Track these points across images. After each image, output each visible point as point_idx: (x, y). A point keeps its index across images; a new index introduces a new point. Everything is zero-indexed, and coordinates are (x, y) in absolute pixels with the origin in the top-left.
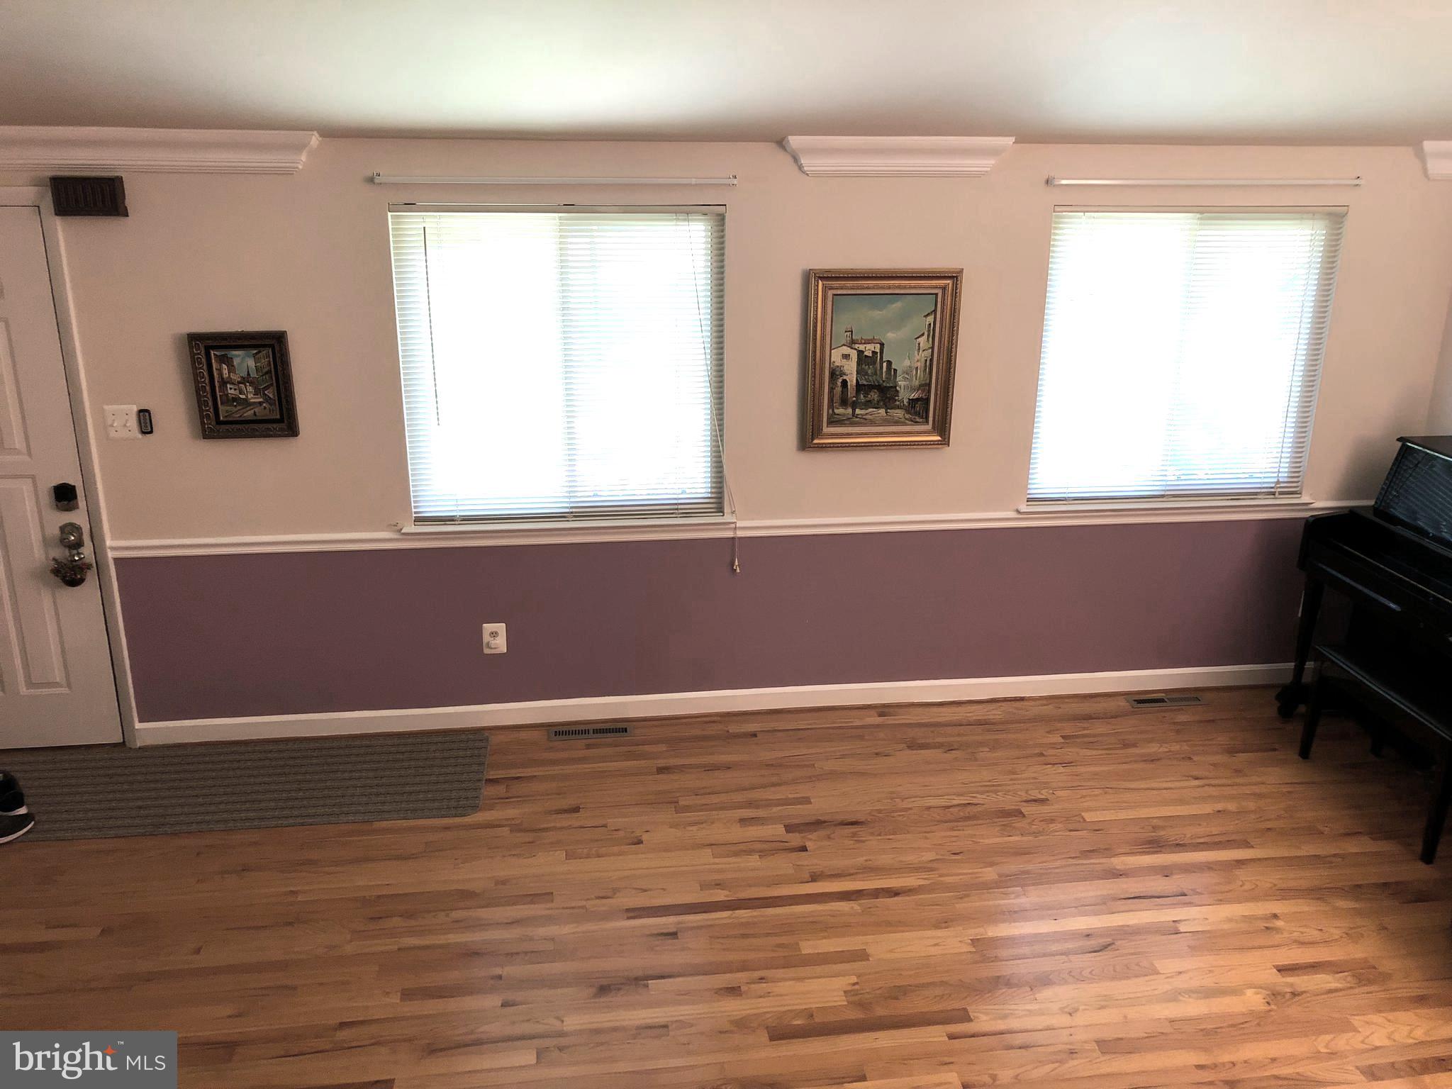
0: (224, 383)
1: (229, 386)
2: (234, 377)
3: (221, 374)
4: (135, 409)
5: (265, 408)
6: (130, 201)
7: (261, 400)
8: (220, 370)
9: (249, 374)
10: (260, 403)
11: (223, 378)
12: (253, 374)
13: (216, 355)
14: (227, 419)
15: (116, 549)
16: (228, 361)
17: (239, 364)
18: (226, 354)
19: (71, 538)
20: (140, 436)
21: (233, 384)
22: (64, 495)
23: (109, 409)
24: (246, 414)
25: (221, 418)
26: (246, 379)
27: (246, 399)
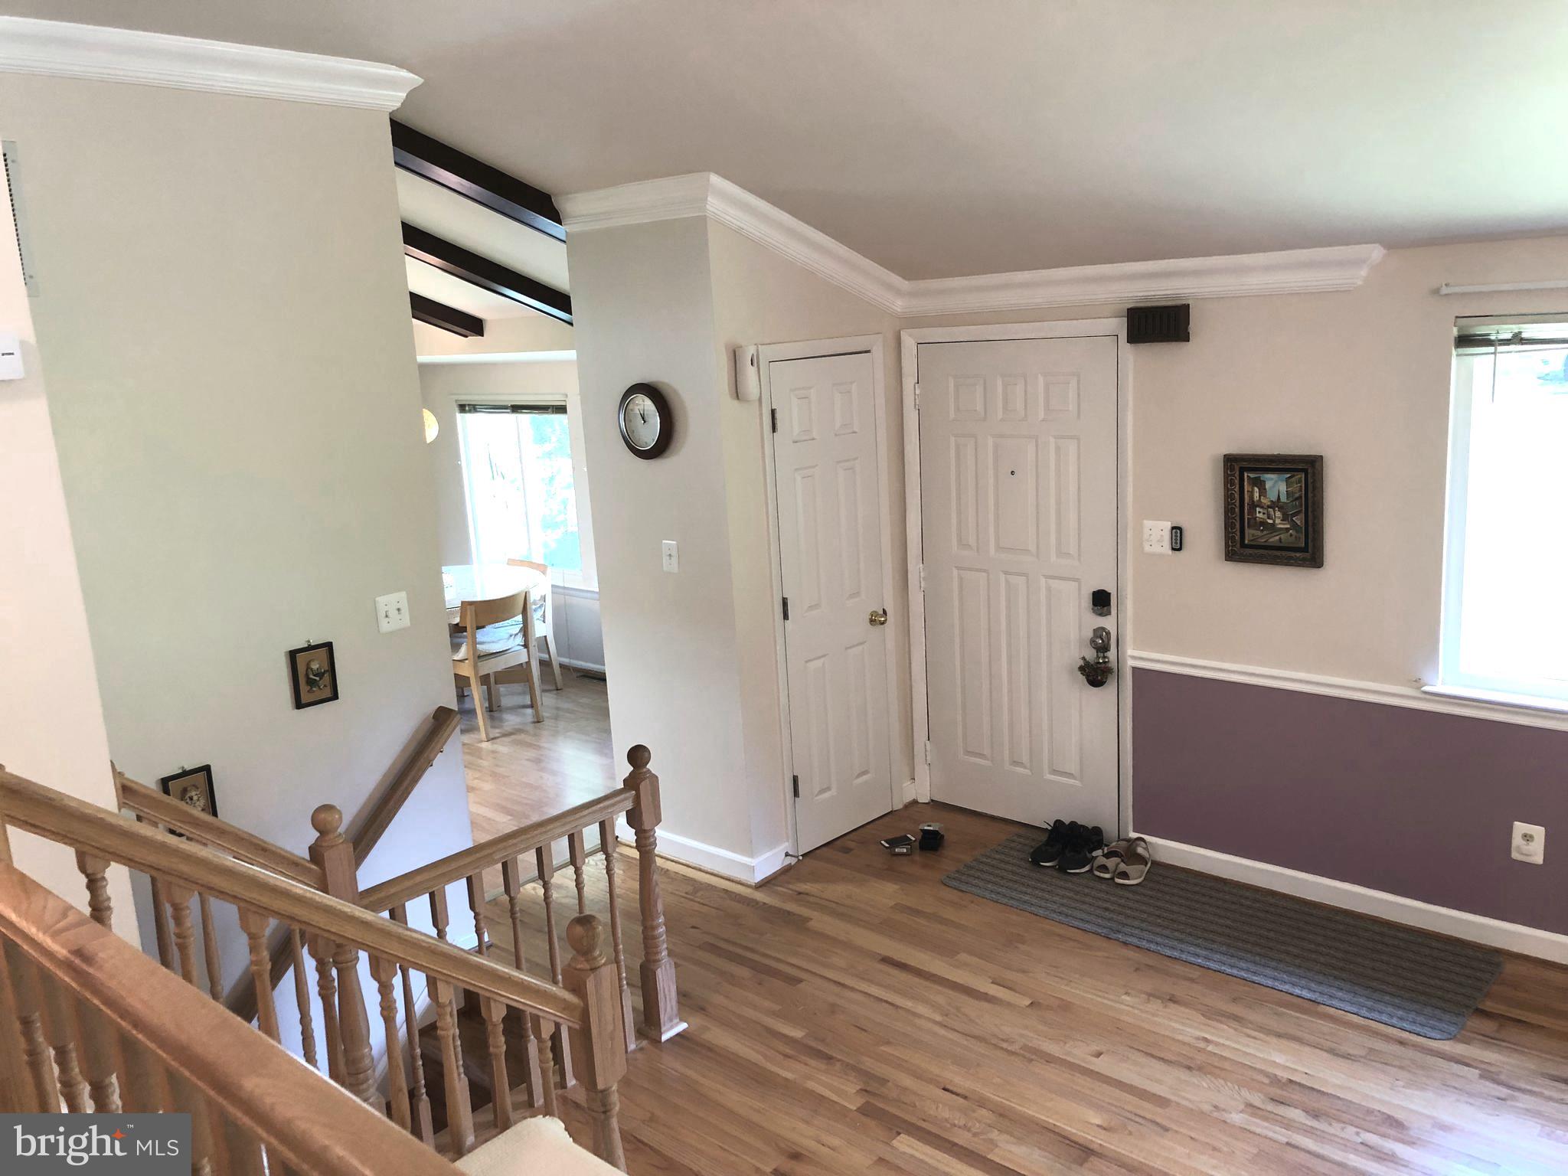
0: (1253, 505)
1: (1258, 509)
2: (1264, 501)
3: (1251, 497)
4: (1168, 525)
5: (1291, 535)
6: (1193, 327)
7: (1288, 526)
8: (1251, 493)
9: (1279, 499)
10: (1287, 530)
11: (1253, 501)
12: (1283, 499)
13: (1248, 476)
14: (1252, 543)
15: (1134, 658)
16: (1260, 484)
17: (1271, 488)
18: (1260, 477)
19: (1101, 642)
20: (1170, 552)
21: (1262, 507)
22: (1101, 600)
23: (1148, 523)
24: (1271, 540)
25: (1246, 542)
26: (1276, 504)
27: (1273, 525)
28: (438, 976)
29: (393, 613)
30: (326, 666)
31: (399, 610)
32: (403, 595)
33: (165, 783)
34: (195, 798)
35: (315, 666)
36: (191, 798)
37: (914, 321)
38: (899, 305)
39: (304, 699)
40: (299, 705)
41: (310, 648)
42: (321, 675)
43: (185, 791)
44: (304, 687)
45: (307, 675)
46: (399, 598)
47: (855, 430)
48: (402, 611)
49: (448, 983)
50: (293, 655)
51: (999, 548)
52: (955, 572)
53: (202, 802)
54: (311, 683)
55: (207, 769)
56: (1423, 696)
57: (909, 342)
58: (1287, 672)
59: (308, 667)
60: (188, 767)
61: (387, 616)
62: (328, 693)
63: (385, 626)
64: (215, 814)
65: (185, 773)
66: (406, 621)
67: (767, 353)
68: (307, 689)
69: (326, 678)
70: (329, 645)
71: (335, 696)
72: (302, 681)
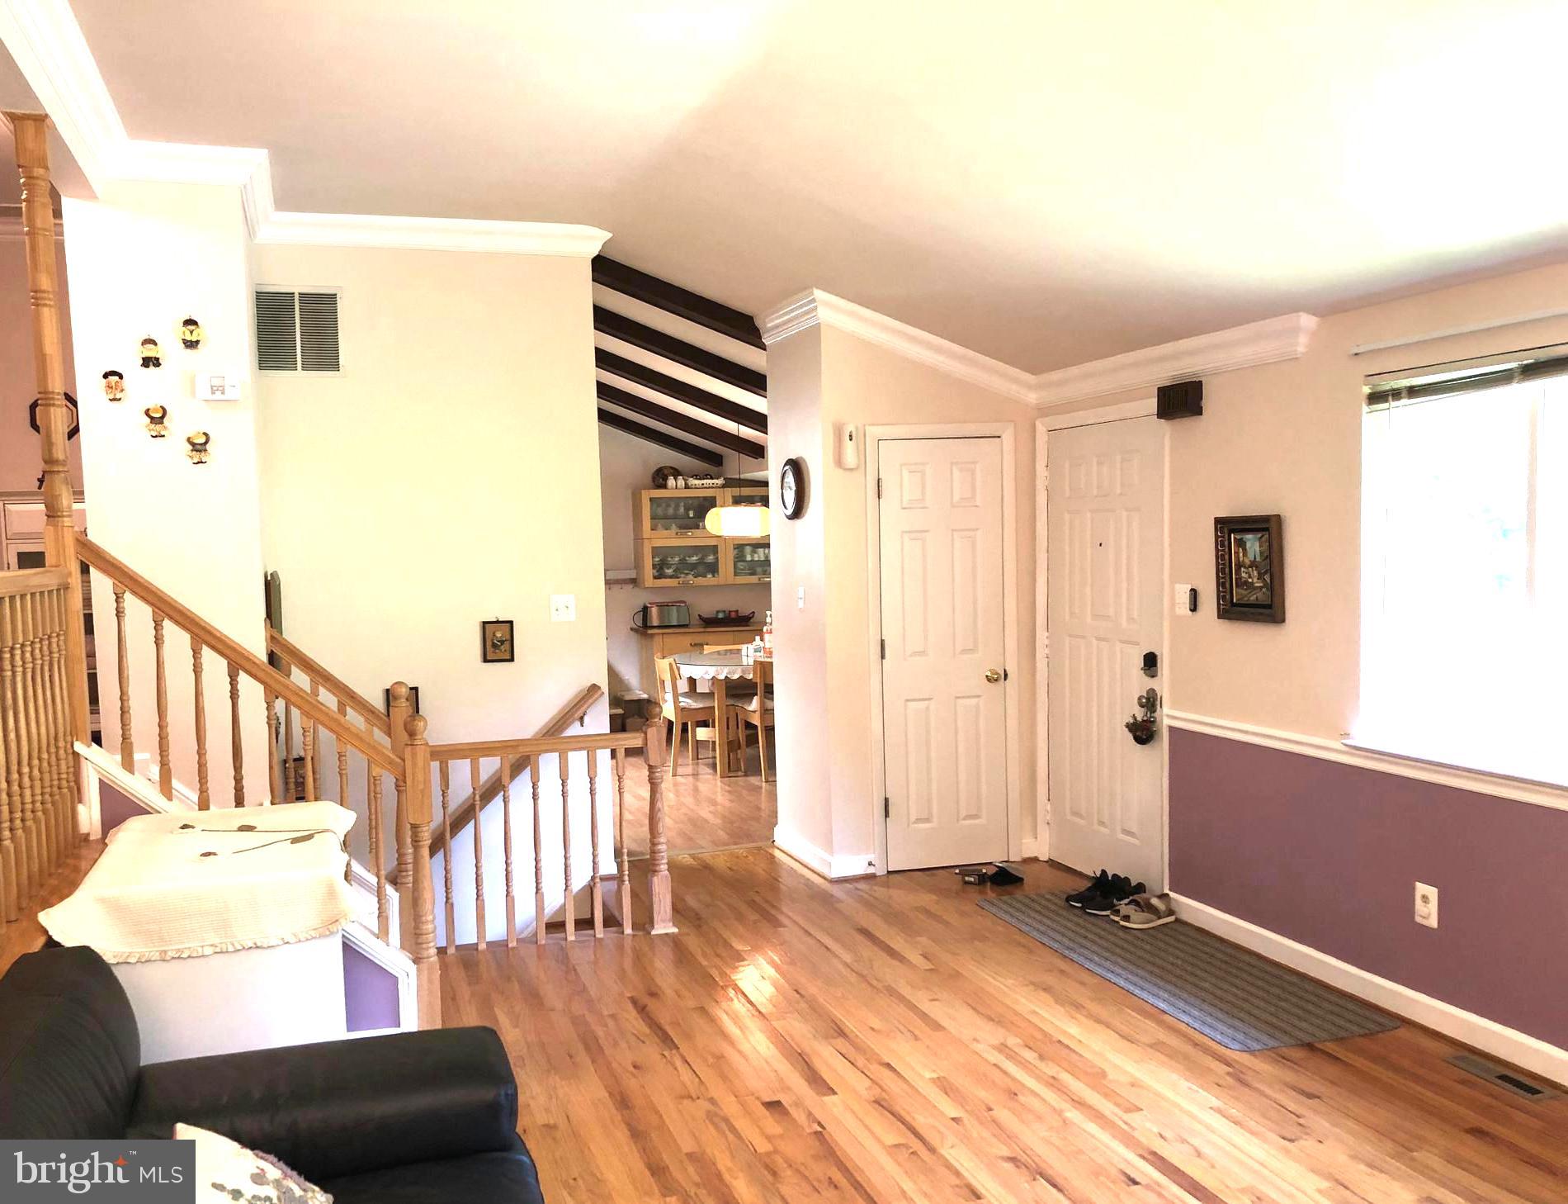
0: (1239, 566)
1: (1243, 569)
2: (1247, 562)
3: (1237, 557)
4: (1190, 587)
5: (1264, 593)
6: (1205, 403)
7: (1261, 585)
8: (1237, 553)
9: (1255, 558)
10: (1261, 588)
11: (1239, 562)
12: (1258, 559)
13: (1235, 538)
14: (1240, 602)
15: (1169, 716)
16: (1241, 543)
17: (1250, 548)
18: (1242, 538)
19: (1150, 702)
20: (1190, 613)
21: (1245, 567)
22: (1150, 662)
23: (1177, 586)
24: (1252, 598)
25: (1235, 601)
26: (1253, 564)
27: (1252, 583)
29: (563, 609)
30: (507, 639)
31: (567, 607)
32: (572, 598)
35: (499, 635)
37: (1043, 411)
38: (1032, 397)
39: (489, 657)
40: (486, 660)
41: (497, 622)
42: (502, 642)
44: (490, 648)
45: (492, 640)
46: (569, 598)
47: (978, 504)
48: (570, 608)
50: (485, 624)
51: (1095, 616)
52: (1067, 640)
54: (494, 646)
55: (416, 689)
56: (1346, 749)
57: (1041, 428)
58: (1260, 728)
59: (494, 636)
61: (557, 611)
62: (507, 657)
63: (556, 617)
66: (572, 617)
67: (874, 432)
68: (492, 649)
69: (507, 645)
70: (511, 623)
71: (512, 660)
72: (489, 644)
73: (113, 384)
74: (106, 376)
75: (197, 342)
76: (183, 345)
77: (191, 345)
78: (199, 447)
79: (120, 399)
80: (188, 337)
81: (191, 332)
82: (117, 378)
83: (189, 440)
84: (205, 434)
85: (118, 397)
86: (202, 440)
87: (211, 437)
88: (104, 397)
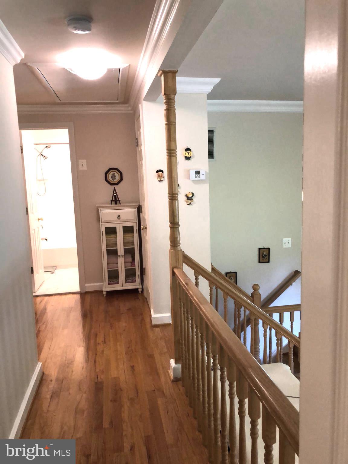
28: (265, 322)
29: (287, 243)
30: (267, 254)
31: (288, 242)
32: (290, 239)
33: (226, 274)
34: (232, 279)
35: (265, 253)
36: (231, 279)
39: (261, 261)
40: (260, 262)
41: (264, 248)
42: (266, 256)
43: (230, 277)
44: (261, 258)
45: (262, 255)
46: (289, 239)
48: (289, 243)
49: (266, 324)
50: (260, 249)
53: (234, 280)
54: (263, 257)
55: (236, 273)
59: (263, 253)
60: (232, 271)
61: (285, 244)
62: (267, 261)
63: (284, 246)
64: (236, 284)
65: (231, 273)
66: (290, 246)
68: (262, 258)
69: (267, 257)
70: (269, 249)
71: (269, 262)
72: (261, 256)
73: (160, 175)
74: (157, 172)
75: (190, 157)
76: (185, 158)
77: (188, 158)
78: (190, 198)
79: (162, 181)
80: (187, 155)
81: (188, 153)
82: (161, 173)
83: (186, 196)
84: (192, 193)
85: (161, 180)
86: (191, 196)
87: (194, 194)
88: (156, 180)
